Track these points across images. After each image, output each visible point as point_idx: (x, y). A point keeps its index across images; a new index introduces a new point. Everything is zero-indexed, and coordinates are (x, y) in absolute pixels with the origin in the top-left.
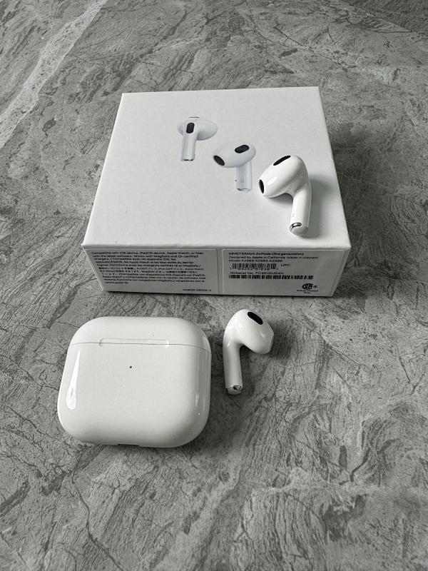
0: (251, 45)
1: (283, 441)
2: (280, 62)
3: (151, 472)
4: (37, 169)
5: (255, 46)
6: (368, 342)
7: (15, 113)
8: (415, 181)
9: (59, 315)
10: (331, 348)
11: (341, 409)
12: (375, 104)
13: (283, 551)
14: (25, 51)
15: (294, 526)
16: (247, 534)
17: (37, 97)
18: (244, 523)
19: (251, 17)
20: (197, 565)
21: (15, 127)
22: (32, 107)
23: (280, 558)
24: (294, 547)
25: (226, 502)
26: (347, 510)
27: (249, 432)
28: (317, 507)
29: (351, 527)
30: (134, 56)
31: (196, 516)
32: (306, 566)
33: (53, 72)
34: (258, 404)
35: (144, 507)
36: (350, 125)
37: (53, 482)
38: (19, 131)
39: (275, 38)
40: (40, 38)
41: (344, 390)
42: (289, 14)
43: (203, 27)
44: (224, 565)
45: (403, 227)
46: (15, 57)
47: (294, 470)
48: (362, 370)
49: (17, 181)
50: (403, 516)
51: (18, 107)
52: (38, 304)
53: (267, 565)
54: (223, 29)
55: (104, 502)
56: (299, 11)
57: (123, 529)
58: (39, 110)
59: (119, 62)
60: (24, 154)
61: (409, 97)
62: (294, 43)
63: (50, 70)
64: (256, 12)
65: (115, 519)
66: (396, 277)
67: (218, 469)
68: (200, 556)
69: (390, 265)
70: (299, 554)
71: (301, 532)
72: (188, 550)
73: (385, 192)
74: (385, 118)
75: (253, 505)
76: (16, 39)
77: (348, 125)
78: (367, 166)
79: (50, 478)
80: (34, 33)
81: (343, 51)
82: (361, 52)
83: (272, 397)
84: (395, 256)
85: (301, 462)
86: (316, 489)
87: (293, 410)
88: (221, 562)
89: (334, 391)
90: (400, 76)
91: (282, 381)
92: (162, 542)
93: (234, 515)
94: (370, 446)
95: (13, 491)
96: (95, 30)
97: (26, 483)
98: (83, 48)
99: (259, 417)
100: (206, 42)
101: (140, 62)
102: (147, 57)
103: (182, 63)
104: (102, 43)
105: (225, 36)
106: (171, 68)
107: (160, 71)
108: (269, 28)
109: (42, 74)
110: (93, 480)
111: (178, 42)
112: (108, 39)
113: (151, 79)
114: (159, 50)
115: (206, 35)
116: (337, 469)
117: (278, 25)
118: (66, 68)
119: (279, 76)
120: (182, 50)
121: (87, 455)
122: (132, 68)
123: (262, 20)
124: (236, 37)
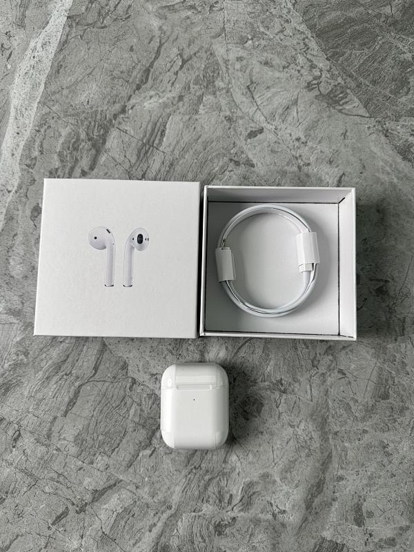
0: (222, 114)
1: (202, 491)
2: (245, 147)
5: (225, 117)
7: (2, 192)
9: (70, 408)
11: (234, 475)
13: (195, 540)
15: (201, 530)
16: (179, 533)
17: (19, 169)
18: (178, 528)
19: (226, 61)
20: (155, 545)
21: (4, 211)
22: (16, 184)
23: (193, 543)
25: (170, 519)
26: (227, 523)
27: (184, 485)
28: (213, 522)
29: (227, 531)
30: (108, 116)
31: (155, 525)
32: (204, 546)
33: (29, 131)
34: (190, 471)
35: (129, 520)
38: (10, 218)
39: (246, 105)
40: (6, 65)
42: (265, 64)
43: (176, 73)
45: (299, 352)
47: (205, 505)
50: (252, 526)
52: (55, 399)
53: (187, 545)
55: (109, 518)
56: (277, 61)
57: (119, 530)
58: (24, 190)
59: (93, 124)
60: (19, 249)
62: (263, 118)
64: (233, 54)
65: (115, 525)
66: (284, 392)
67: (167, 504)
68: (156, 542)
69: (283, 382)
70: (202, 541)
71: (204, 532)
72: (151, 539)
75: (183, 521)
79: (79, 506)
81: (303, 139)
82: (320, 142)
83: (198, 467)
84: (288, 376)
85: (209, 501)
86: (214, 514)
87: (208, 474)
88: (166, 544)
89: (233, 465)
91: (205, 458)
92: (139, 536)
93: (173, 525)
94: (245, 494)
95: (61, 512)
96: (64, 58)
97: (67, 508)
98: (55, 93)
99: (190, 478)
100: (178, 101)
101: (113, 126)
102: (121, 120)
103: (155, 134)
104: (73, 87)
105: (198, 94)
106: (144, 141)
107: (133, 145)
108: (242, 87)
109: (18, 133)
110: (102, 507)
111: (151, 97)
112: (79, 79)
113: (125, 156)
114: (132, 108)
115: (180, 89)
116: (226, 505)
117: (252, 82)
118: (41, 126)
119: (242, 170)
120: (155, 113)
121: (98, 495)
122: (107, 136)
123: (238, 70)
124: (208, 99)
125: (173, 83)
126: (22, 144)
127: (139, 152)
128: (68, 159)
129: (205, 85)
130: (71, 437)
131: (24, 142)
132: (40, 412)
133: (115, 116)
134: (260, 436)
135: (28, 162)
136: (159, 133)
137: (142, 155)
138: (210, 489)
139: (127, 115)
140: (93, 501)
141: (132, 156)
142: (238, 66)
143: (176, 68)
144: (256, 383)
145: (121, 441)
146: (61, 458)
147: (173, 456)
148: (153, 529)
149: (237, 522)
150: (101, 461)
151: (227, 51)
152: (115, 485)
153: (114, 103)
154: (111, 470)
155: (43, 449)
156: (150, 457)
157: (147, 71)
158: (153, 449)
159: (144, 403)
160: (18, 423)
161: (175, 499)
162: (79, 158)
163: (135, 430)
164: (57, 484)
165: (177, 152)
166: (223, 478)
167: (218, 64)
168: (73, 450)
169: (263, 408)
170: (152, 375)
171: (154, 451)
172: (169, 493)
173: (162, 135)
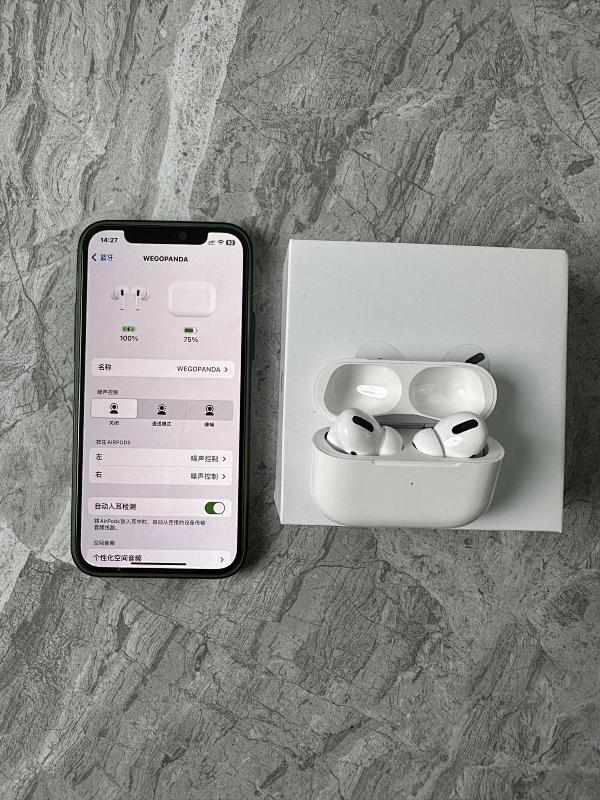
0: (526, 132)
1: (493, 732)
2: (563, 188)
5: (532, 137)
6: (578, 649)
10: (546, 653)
15: (493, 791)
18: (457, 789)
25: (444, 775)
26: (532, 781)
27: (467, 724)
29: (532, 791)
30: (337, 128)
33: (203, 148)
34: (476, 702)
35: (382, 779)
37: (307, 761)
40: (158, 31)
47: (498, 754)
52: (262, 594)
54: (485, 72)
55: (350, 775)
57: (367, 793)
63: (197, 143)
64: (545, 25)
65: (360, 786)
67: (440, 753)
71: (497, 795)
79: (304, 758)
83: (488, 697)
85: (504, 748)
86: (512, 767)
87: (504, 708)
93: (450, 784)
94: (558, 737)
97: (284, 761)
99: (476, 713)
100: (455, 107)
101: (347, 148)
102: (359, 137)
103: (416, 163)
104: (277, 75)
106: (399, 174)
107: (381, 180)
108: (560, 85)
109: (185, 154)
110: (340, 759)
111: (409, 99)
112: (286, 62)
113: (368, 200)
114: (377, 117)
115: (457, 86)
116: (530, 753)
117: (576, 78)
118: (224, 142)
119: (558, 225)
120: (416, 126)
121: (334, 741)
122: (336, 164)
123: (552, 55)
124: (504, 104)
125: (445, 75)
126: (193, 173)
127: (391, 192)
128: (273, 201)
129: (499, 79)
130: (289, 652)
131: (196, 169)
132: (239, 615)
133: (350, 130)
134: (583, 649)
135: (205, 204)
136: (424, 160)
137: (395, 197)
138: (506, 729)
139: (369, 129)
140: (324, 751)
141: (379, 199)
142: (553, 49)
143: (450, 49)
144: (577, 569)
145: (369, 658)
146: (274, 685)
147: (450, 679)
148: (420, 792)
149: (547, 779)
150: (336, 690)
151: (535, 20)
152: (359, 725)
153: (347, 107)
154: (354, 703)
155: (246, 673)
156: (413, 681)
157: (402, 51)
158: (418, 670)
159: (403, 600)
160: (203, 632)
161: (453, 745)
162: (291, 200)
163: (390, 641)
164: (268, 726)
165: (452, 194)
166: (526, 712)
167: (519, 43)
168: (293, 672)
169: (588, 608)
170: (416, 557)
171: (420, 672)
172: (443, 736)
173: (427, 164)
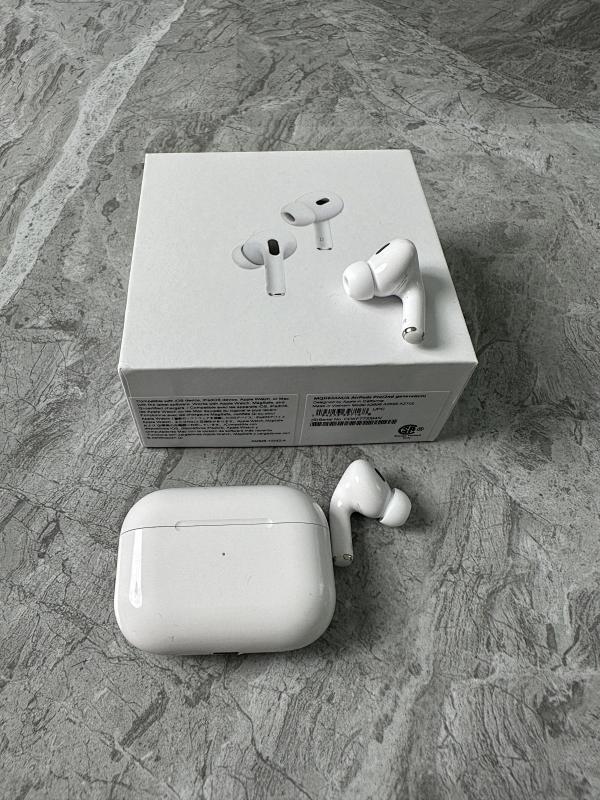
0: (366, 112)
1: (479, 621)
2: (406, 137)
3: (324, 669)
4: (104, 268)
5: (372, 114)
6: (560, 497)
7: (59, 188)
8: (588, 298)
9: (169, 470)
10: (519, 505)
11: (540, 579)
12: (530, 199)
13: (498, 754)
14: (56, 99)
15: (507, 723)
16: (453, 736)
17: (87, 166)
18: (447, 723)
19: (360, 73)
20: (398, 779)
21: (61, 207)
22: (81, 181)
23: (495, 763)
24: (510, 750)
25: (422, 700)
26: (564, 699)
27: (438, 612)
28: (529, 698)
29: (571, 719)
30: (214, 117)
31: (388, 720)
32: (527, 770)
33: (103, 132)
34: (443, 577)
35: (322, 713)
36: (503, 225)
37: (199, 689)
38: (68, 214)
39: (395, 104)
40: (76, 82)
41: (542, 556)
42: (408, 73)
43: (300, 82)
44: (431, 777)
45: (582, 356)
46: (44, 107)
47: (496, 656)
48: (558, 531)
49: (78, 284)
51: (61, 178)
52: (137, 455)
53: (483, 772)
54: (326, 87)
55: (269, 710)
56: (421, 70)
57: (300, 742)
58: (93, 185)
59: (194, 124)
60: (82, 247)
61: (568, 192)
62: (420, 114)
63: (98, 128)
64: (366, 67)
65: (286, 732)
66: (582, 417)
67: (406, 661)
68: (400, 769)
69: (573, 402)
70: (516, 756)
71: (515, 730)
72: (384, 762)
73: (556, 311)
74: (544, 218)
75: (456, 702)
76: (41, 80)
77: (500, 224)
78: (532, 278)
79: (193, 683)
80: (66, 74)
81: (482, 128)
82: (504, 130)
83: (458, 569)
84: (577, 392)
85: (504, 646)
86: (525, 678)
87: (484, 583)
88: (427, 772)
89: (531, 558)
90: (554, 165)
91: (468, 547)
92: (352, 755)
93: (434, 715)
94: (579, 622)
95: (147, 704)
96: (152, 75)
97: (162, 693)
98: (141, 100)
99: (446, 593)
100: (306, 103)
101: (223, 125)
102: (232, 120)
103: (280, 130)
104: (165, 96)
105: (330, 97)
106: (267, 136)
107: (252, 140)
108: (386, 91)
109: (88, 134)
111: (270, 101)
112: (173, 90)
114: (245, 110)
115: (306, 94)
116: (546, 652)
117: (397, 87)
118: (121, 127)
120: (278, 113)
122: (213, 133)
123: (376, 78)
124: (345, 100)
125: (296, 91)
126: (93, 144)
127: (262, 146)
129: (338, 90)
131: (96, 142)
132: (105, 481)
133: (224, 117)
134: (566, 496)
135: (101, 159)
136: (286, 129)
138: (497, 615)
139: (240, 116)
142: (375, 75)
143: (297, 79)
144: (522, 406)
148: (386, 731)
149: (586, 694)
151: (358, 65)
153: (221, 107)
160: (56, 507)
161: (424, 647)
165: (313, 143)
166: (519, 588)
167: (349, 74)
169: (553, 447)
173: (289, 130)
